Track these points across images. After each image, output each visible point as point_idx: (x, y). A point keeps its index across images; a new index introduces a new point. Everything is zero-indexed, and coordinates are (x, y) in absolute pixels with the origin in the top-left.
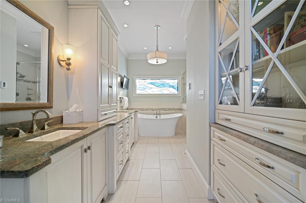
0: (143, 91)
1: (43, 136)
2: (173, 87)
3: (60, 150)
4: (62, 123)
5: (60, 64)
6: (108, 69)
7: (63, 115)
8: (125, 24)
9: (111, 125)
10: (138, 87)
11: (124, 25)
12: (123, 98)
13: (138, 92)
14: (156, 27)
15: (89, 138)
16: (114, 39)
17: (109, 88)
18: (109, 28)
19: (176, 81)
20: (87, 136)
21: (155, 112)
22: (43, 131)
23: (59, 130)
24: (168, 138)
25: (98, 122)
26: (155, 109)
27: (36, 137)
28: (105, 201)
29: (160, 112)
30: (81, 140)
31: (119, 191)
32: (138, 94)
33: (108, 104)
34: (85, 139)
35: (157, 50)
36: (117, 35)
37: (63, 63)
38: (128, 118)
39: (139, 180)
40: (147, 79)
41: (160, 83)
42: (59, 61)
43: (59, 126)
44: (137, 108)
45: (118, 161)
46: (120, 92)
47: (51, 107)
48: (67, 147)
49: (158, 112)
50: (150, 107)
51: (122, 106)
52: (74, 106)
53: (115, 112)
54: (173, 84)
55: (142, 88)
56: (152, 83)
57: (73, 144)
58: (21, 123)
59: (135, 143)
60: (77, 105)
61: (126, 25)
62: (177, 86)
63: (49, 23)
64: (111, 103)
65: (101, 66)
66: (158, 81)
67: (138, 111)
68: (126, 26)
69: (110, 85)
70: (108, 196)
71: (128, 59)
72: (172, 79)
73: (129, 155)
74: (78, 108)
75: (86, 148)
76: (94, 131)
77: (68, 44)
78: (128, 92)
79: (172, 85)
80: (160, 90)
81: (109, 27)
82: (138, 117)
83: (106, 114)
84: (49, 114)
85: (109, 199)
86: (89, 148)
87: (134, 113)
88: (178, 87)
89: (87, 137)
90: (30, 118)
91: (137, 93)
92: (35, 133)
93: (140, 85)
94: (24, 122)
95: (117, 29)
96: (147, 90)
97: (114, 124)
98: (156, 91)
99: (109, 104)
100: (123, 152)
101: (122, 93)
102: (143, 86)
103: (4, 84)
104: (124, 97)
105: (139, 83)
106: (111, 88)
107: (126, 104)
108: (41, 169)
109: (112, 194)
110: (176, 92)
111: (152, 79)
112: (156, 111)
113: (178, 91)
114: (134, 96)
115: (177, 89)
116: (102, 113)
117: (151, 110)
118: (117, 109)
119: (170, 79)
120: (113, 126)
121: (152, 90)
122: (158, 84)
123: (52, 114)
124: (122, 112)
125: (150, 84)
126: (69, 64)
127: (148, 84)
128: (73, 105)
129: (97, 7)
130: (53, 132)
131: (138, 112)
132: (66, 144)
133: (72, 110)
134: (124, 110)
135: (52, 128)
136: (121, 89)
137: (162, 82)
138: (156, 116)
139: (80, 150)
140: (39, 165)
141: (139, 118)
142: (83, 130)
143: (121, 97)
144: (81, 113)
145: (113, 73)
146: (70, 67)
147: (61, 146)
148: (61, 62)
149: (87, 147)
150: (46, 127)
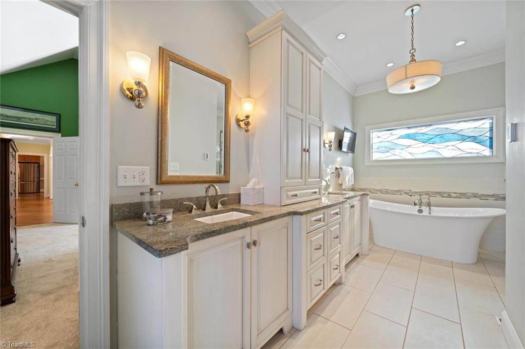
0: (388, 154)
1: (214, 216)
2: (474, 139)
3: (209, 237)
4: (240, 202)
5: (239, 126)
6: (302, 120)
7: (241, 192)
8: (339, 35)
9: (296, 214)
10: (375, 146)
11: (339, 37)
12: (341, 168)
13: (376, 156)
14: (409, 11)
15: (255, 228)
16: (314, 69)
17: (304, 153)
18: (302, 54)
19: (486, 124)
20: (252, 225)
21: (416, 198)
22: (215, 210)
23: (233, 211)
24: (452, 265)
25: (281, 206)
26: (416, 193)
27: (207, 216)
28: (285, 334)
29: (429, 199)
30: (240, 229)
31: (310, 329)
32: (376, 161)
33: (301, 179)
34: (249, 229)
35: (413, 60)
36: (320, 61)
37: (242, 124)
38: (339, 206)
39: (351, 330)
40: (396, 129)
41: (430, 133)
42: (238, 121)
43: (234, 207)
44: (373, 187)
45: (311, 278)
46: (337, 158)
47: (228, 182)
48: (219, 234)
49: (424, 200)
50: (406, 188)
51: (340, 183)
52: (253, 180)
53: (316, 193)
54: (473, 132)
55: (384, 148)
56: (408, 136)
57: (228, 232)
58: (197, 198)
59: (361, 257)
60: (257, 180)
61: (342, 35)
62: (488, 134)
63: (225, 76)
64: (307, 177)
65: (287, 118)
66: (424, 130)
67: (368, 195)
68: (341, 37)
69: (304, 147)
70: (290, 330)
71: (356, 95)
72: (469, 120)
73: (339, 275)
74: (258, 183)
75: (249, 241)
76: (263, 219)
77: (249, 97)
78: (354, 159)
79: (472, 134)
80: (431, 149)
81: (304, 51)
82: (370, 205)
83: (296, 195)
84: (218, 190)
85: (292, 335)
86: (255, 243)
87: (359, 198)
88: (491, 138)
89: (252, 227)
90: (203, 194)
91: (374, 158)
92: (207, 211)
93: (381, 142)
94: (200, 197)
95: (319, 49)
96: (397, 151)
97: (301, 214)
98: (420, 151)
99: (304, 179)
100: (324, 265)
101: (340, 159)
102: (387, 144)
103: (207, 155)
104: (343, 167)
105: (379, 138)
106: (307, 153)
107: (349, 180)
108: (175, 253)
109: (297, 330)
110: (487, 152)
111: (408, 128)
112: (419, 198)
113: (491, 147)
114: (366, 164)
115: (488, 143)
116: (289, 193)
117: (406, 193)
118: (320, 189)
119: (464, 121)
120: (300, 216)
121: (410, 150)
122: (426, 137)
123: (229, 189)
124: (338, 194)
125: (404, 138)
126: (247, 124)
127: (399, 138)
128: (251, 180)
129: (280, 28)
130: (225, 212)
131: (369, 197)
132: (216, 230)
133: (249, 186)
134: (344, 190)
135: (226, 207)
136: (339, 153)
137: (438, 130)
138: (417, 207)
139: (239, 242)
140: (173, 248)
141: (371, 208)
142: (252, 214)
143: (338, 167)
144: (261, 192)
145: (311, 126)
146: (250, 128)
147: (210, 232)
148: (241, 123)
149: (252, 241)
150: (219, 206)
